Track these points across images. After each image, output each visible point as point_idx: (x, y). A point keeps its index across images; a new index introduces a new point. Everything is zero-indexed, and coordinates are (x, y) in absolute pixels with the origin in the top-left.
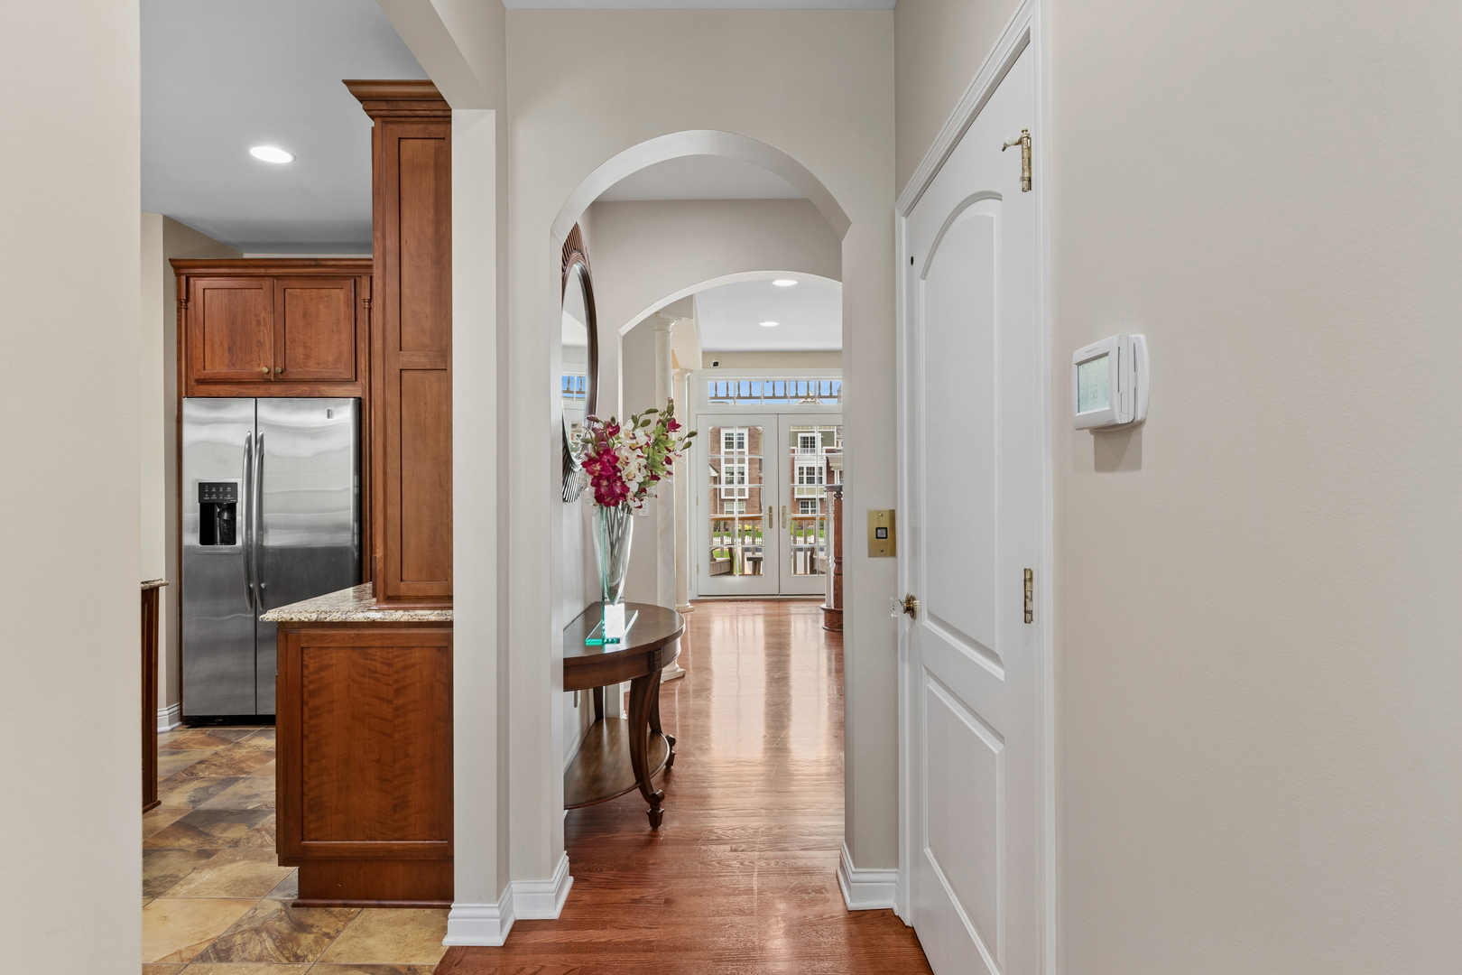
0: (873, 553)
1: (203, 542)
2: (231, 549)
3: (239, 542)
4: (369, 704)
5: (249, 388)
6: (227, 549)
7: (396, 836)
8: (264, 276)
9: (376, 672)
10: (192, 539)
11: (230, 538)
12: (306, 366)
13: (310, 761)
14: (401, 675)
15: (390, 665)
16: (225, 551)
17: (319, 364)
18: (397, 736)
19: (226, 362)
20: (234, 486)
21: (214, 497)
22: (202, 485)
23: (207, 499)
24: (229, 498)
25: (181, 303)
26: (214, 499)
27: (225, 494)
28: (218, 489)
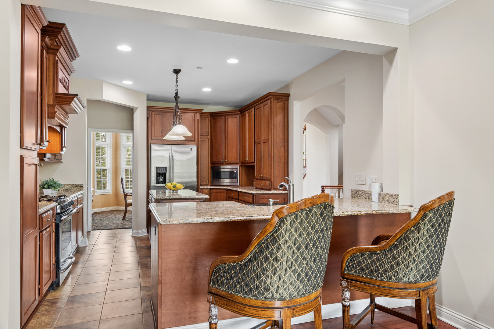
1: (157, 183)
5: (166, 142)
6: (165, 185)
8: (170, 112)
11: (165, 182)
19: (161, 134)
20: (166, 168)
21: (161, 171)
22: (157, 168)
23: (158, 172)
24: (164, 171)
25: (148, 118)
26: (161, 172)
27: (163, 170)
28: (161, 169)
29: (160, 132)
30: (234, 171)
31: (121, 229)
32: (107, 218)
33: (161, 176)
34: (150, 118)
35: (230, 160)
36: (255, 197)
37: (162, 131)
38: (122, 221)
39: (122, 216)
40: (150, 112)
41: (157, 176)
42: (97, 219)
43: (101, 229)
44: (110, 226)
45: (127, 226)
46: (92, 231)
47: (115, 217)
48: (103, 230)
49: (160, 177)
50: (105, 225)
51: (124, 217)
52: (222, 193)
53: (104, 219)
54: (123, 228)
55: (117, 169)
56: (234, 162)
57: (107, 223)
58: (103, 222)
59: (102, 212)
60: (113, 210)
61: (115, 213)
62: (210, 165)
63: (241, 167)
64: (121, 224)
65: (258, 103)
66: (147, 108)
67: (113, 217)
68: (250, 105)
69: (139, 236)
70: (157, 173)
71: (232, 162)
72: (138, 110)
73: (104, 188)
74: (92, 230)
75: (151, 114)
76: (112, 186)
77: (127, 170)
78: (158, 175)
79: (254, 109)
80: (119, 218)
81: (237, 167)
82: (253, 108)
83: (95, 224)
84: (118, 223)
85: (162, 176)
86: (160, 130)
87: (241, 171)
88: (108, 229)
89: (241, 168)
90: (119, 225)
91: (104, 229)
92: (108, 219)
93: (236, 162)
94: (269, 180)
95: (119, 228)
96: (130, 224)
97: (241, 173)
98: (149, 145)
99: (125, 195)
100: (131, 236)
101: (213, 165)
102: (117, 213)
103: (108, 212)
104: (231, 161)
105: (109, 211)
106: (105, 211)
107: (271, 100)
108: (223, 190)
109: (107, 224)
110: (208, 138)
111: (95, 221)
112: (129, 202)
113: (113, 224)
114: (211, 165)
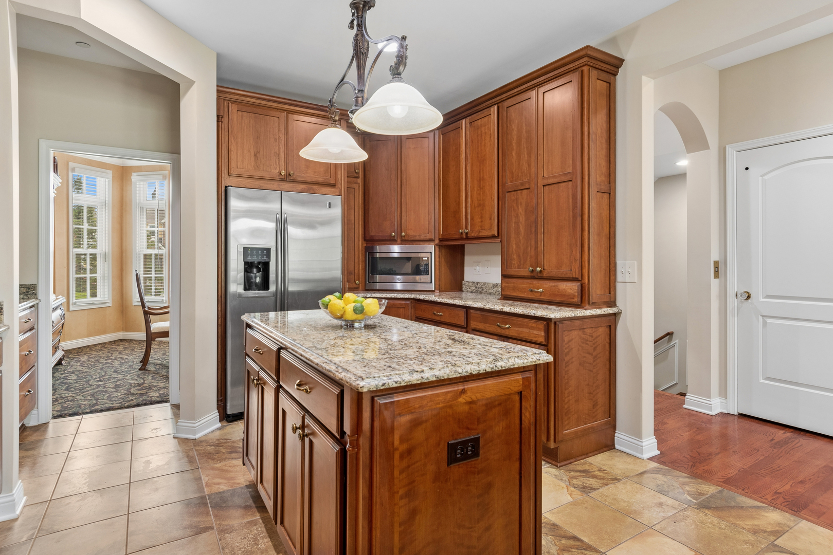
0: (715, 278)
1: (245, 289)
2: (267, 293)
3: (272, 288)
4: (585, 357)
5: (267, 184)
6: (264, 293)
7: (594, 420)
8: (278, 109)
9: (587, 341)
10: (236, 287)
11: (265, 285)
12: (307, 173)
13: (565, 390)
14: (595, 341)
15: (592, 336)
16: (263, 295)
17: (315, 172)
18: (594, 370)
19: (253, 164)
20: (268, 250)
21: (255, 257)
22: (245, 249)
23: (249, 259)
24: (265, 259)
25: (219, 118)
26: (255, 259)
27: (262, 255)
28: (258, 252)
29: (253, 158)
30: (423, 258)
31: (138, 405)
32: (100, 366)
33: (255, 270)
34: (225, 120)
35: (411, 233)
36: (552, 326)
37: (258, 155)
38: (138, 376)
39: (136, 358)
40: (226, 104)
41: (246, 271)
42: (73, 372)
43: (81, 411)
44: (109, 398)
45: (154, 395)
46: (53, 424)
47: (121, 363)
48: (87, 413)
49: (251, 272)
50: (93, 395)
51: (145, 361)
52: (401, 310)
53: (92, 372)
54: (145, 404)
55: (124, 254)
56: (422, 238)
57: (99, 386)
58: (87, 382)
59: (87, 347)
60: (114, 341)
61: (120, 348)
62: (362, 244)
63: (439, 248)
64: (139, 385)
65: (516, 90)
66: (218, 91)
67: (117, 363)
68: (480, 100)
69: (197, 436)
70: (246, 263)
71: (417, 238)
72: (195, 87)
73: (94, 295)
74: (54, 417)
75: (226, 109)
76: (113, 290)
77: (147, 257)
78: (249, 266)
79: (498, 108)
80: (130, 366)
81: (431, 248)
82: (496, 107)
83: (67, 389)
84: (131, 385)
85: (259, 271)
86: (253, 154)
87: (439, 257)
88: (102, 411)
89: (439, 251)
90: (133, 390)
91: (91, 412)
92: (102, 369)
93: (428, 238)
94: (575, 280)
95: (134, 402)
96: (163, 385)
97: (439, 262)
98: (223, 188)
99: (147, 314)
100: (174, 437)
101: (369, 245)
102: (125, 349)
103: (103, 345)
104: (415, 236)
105: (105, 343)
106: (96, 345)
107: (582, 71)
108: (403, 302)
109: (100, 389)
110: (359, 184)
111: (66, 378)
112: (158, 328)
113: (117, 387)
114: (365, 245)
